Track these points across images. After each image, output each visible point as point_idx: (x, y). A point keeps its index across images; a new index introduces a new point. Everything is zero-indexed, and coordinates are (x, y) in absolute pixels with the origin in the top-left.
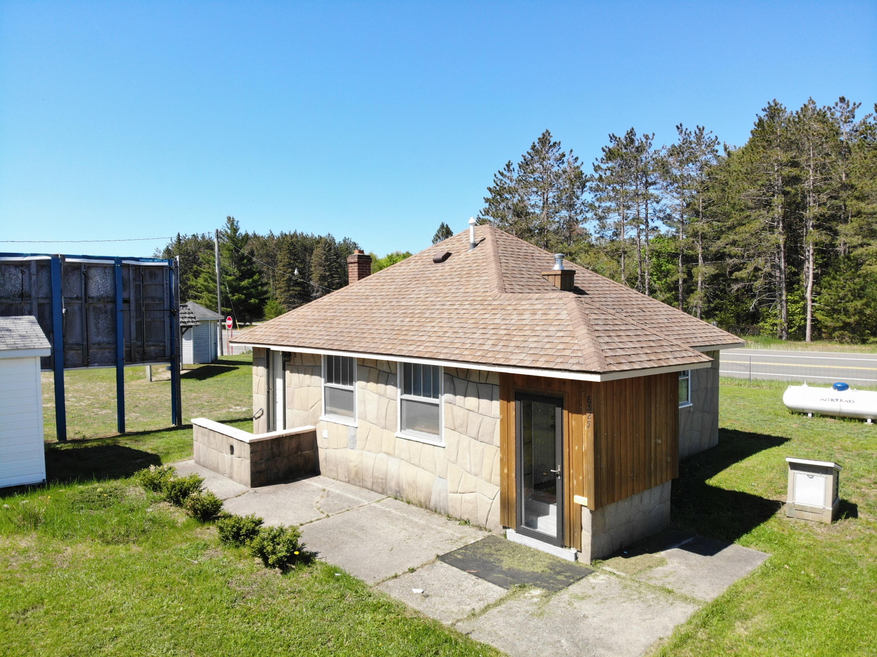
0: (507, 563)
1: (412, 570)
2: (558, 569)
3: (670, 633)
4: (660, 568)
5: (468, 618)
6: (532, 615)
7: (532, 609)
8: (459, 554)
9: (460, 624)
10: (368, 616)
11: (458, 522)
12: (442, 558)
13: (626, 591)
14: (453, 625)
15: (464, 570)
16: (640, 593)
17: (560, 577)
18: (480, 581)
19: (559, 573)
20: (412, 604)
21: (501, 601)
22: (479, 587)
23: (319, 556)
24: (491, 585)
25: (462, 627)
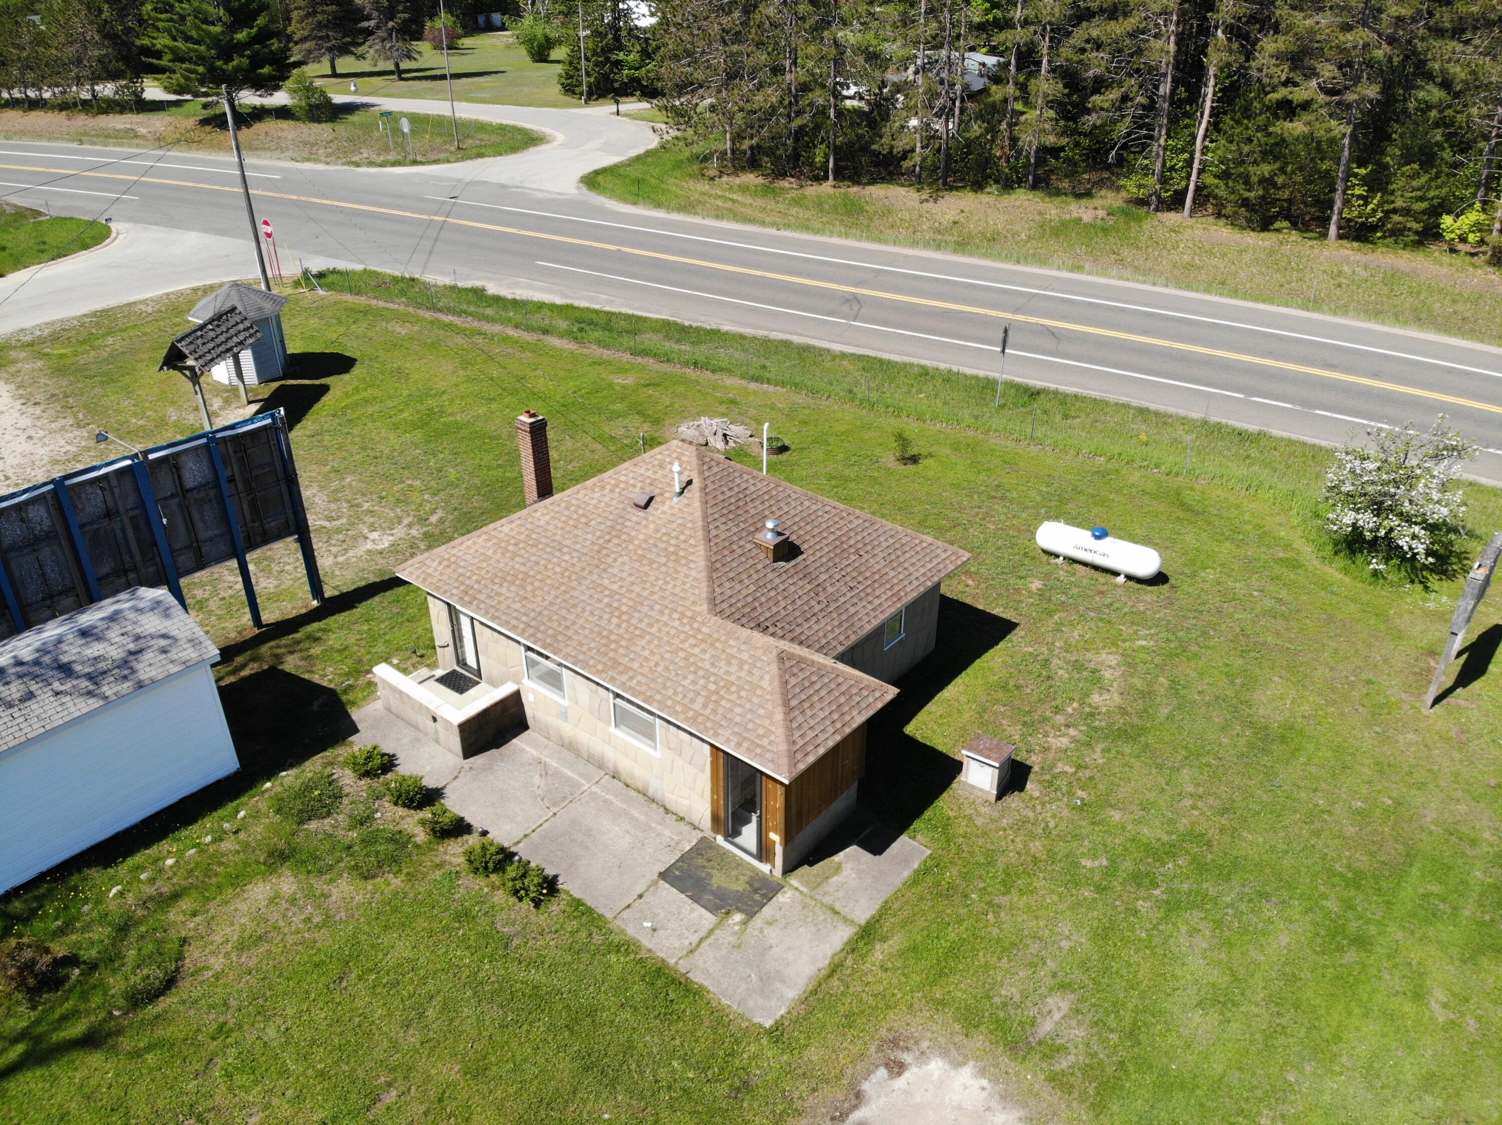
0: (718, 880)
1: (640, 896)
2: (756, 885)
3: (827, 962)
4: (835, 878)
5: (687, 956)
6: (733, 946)
7: (733, 939)
8: (677, 869)
9: (681, 962)
10: (613, 958)
11: (674, 817)
12: (663, 875)
13: (805, 912)
14: (676, 963)
15: (682, 892)
16: (814, 913)
17: (757, 897)
18: (695, 906)
19: (756, 891)
20: (646, 942)
21: (711, 932)
22: (695, 914)
23: (561, 880)
24: (703, 910)
25: (683, 966)
